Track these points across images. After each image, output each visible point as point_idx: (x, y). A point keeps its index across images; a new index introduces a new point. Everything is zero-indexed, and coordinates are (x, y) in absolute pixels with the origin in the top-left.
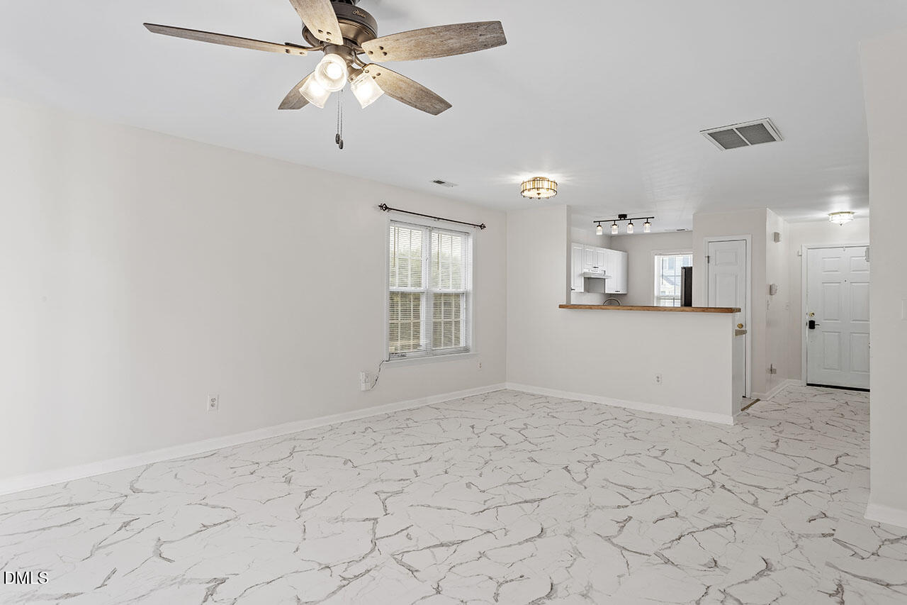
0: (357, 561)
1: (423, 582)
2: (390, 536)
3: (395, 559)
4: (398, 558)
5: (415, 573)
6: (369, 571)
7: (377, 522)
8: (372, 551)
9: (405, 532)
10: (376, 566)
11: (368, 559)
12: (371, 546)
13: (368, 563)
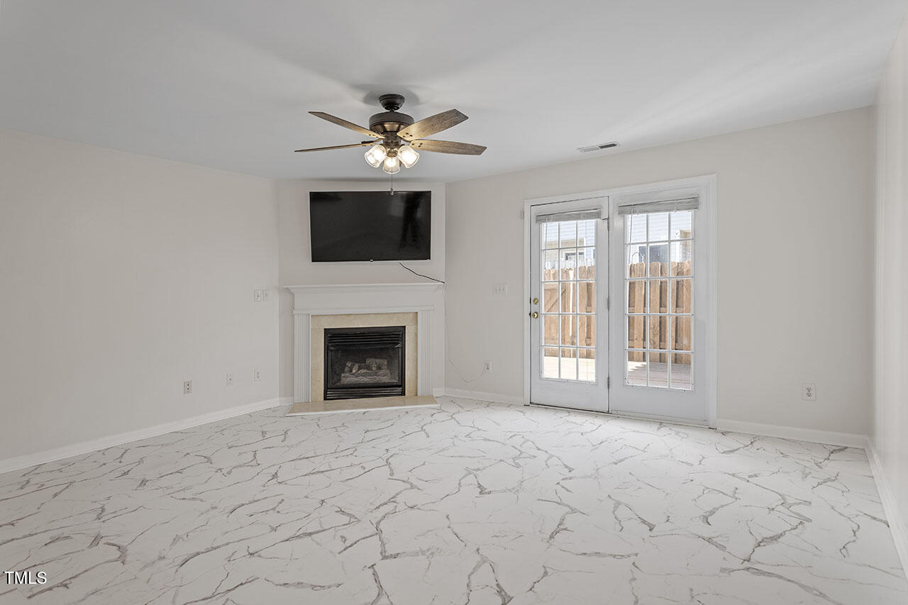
0: (389, 513)
1: (333, 505)
2: (364, 538)
3: (356, 518)
4: (353, 519)
5: (339, 510)
6: (377, 508)
7: (381, 553)
8: (378, 523)
9: (348, 544)
10: (372, 512)
11: (380, 516)
12: (381, 527)
13: (379, 514)
